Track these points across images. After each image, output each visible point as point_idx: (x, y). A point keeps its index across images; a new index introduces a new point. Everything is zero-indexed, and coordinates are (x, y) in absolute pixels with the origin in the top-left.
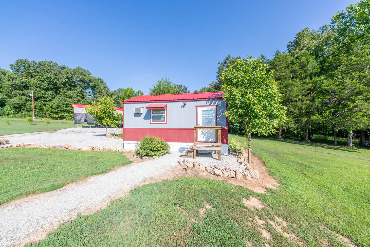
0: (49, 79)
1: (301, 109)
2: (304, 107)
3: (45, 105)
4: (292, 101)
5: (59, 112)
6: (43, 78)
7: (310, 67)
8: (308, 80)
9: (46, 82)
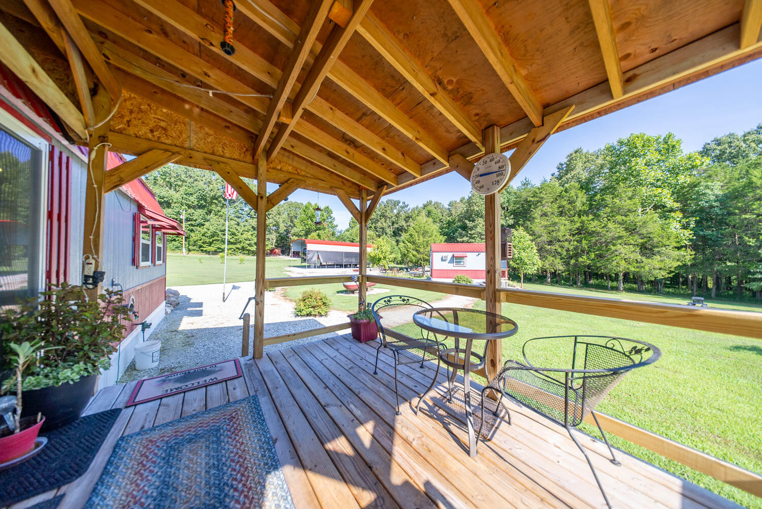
0: (201, 192)
1: (568, 250)
2: (571, 248)
3: (192, 231)
4: (559, 241)
5: (215, 242)
6: (191, 189)
7: (578, 204)
8: (576, 218)
9: (195, 196)
